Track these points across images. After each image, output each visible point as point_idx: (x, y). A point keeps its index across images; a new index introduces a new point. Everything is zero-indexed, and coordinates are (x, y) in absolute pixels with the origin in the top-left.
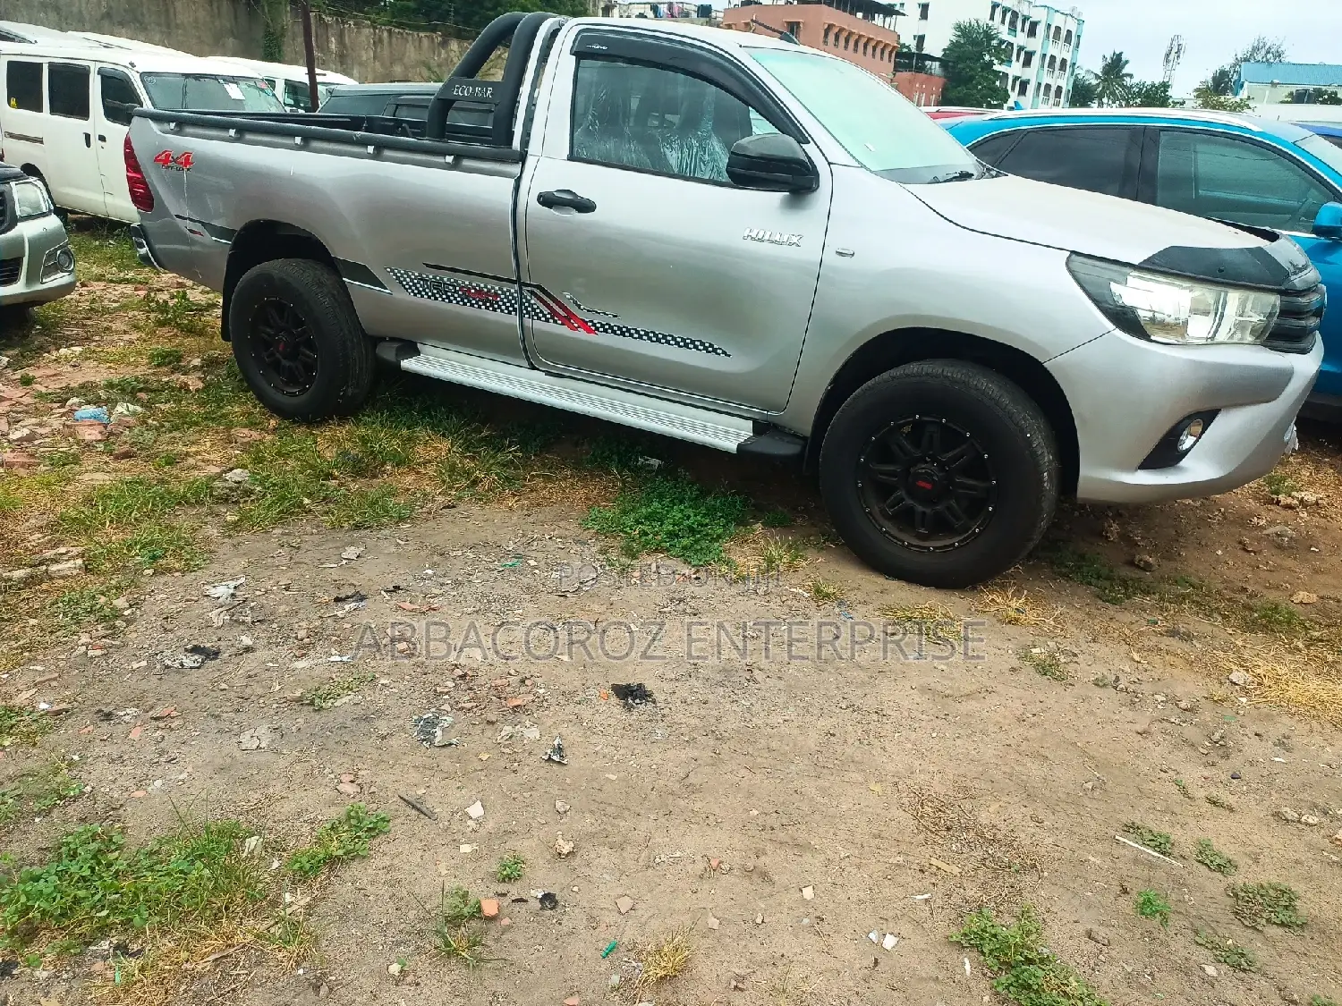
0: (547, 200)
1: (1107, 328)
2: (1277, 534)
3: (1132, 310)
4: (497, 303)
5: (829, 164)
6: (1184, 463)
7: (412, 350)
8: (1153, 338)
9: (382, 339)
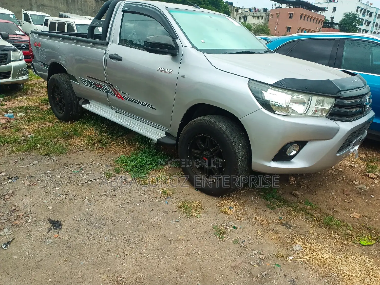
0: (112, 57)
1: (259, 108)
2: (360, 188)
3: (268, 101)
4: (102, 89)
5: (183, 46)
6: (293, 160)
7: (87, 102)
8: (277, 112)
9: (81, 98)
